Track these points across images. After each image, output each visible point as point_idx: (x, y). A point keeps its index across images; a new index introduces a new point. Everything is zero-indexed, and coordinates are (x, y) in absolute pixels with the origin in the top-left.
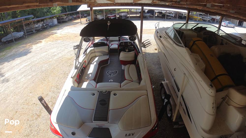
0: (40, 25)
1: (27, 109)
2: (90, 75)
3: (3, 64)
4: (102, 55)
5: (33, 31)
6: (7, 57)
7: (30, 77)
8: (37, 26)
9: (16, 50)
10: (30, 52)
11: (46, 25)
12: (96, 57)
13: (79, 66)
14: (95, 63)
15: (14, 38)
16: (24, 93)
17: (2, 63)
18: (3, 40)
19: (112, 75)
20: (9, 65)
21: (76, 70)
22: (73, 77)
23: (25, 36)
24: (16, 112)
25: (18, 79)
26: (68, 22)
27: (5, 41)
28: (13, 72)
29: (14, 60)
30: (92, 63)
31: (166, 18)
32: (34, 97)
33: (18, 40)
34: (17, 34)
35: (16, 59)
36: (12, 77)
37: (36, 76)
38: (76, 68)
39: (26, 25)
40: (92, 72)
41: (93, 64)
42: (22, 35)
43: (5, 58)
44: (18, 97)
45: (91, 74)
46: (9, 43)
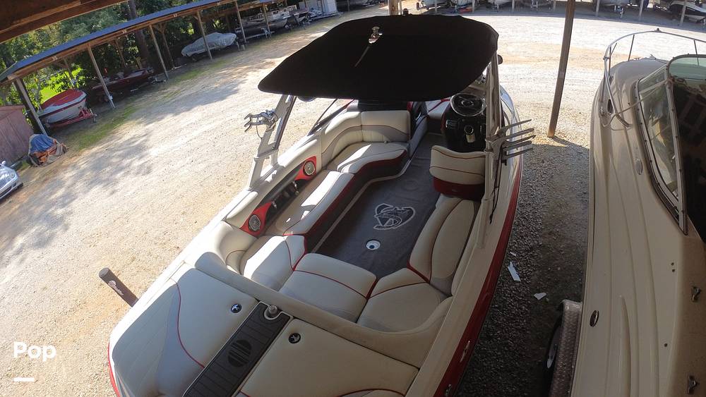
0: (284, 14)
1: (156, 258)
2: (306, 213)
3: (162, 118)
4: (385, 139)
5: (263, 32)
6: (178, 101)
7: (203, 166)
8: (275, 17)
9: (206, 83)
10: (236, 92)
11: (301, 16)
12: (363, 142)
13: (269, 179)
14: (346, 170)
15: (209, 49)
16: (170, 210)
17: (160, 117)
18: (186, 51)
19: (390, 223)
20: (174, 122)
21: (255, 194)
22: (229, 219)
23: (241, 43)
24: (133, 259)
25: (175, 167)
26: (368, 8)
27: (190, 54)
28: (172, 146)
29: (189, 110)
30: (339, 167)
31: (682, 19)
32: (185, 230)
33: (220, 53)
34: (219, 39)
35: (195, 108)
36: (165, 160)
37: (216, 166)
38: (257, 184)
39: (244, 14)
40: (315, 204)
41: (340, 170)
42: (232, 41)
43: (174, 102)
44: (154, 218)
45: (311, 208)
46: (198, 61)
